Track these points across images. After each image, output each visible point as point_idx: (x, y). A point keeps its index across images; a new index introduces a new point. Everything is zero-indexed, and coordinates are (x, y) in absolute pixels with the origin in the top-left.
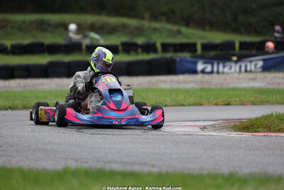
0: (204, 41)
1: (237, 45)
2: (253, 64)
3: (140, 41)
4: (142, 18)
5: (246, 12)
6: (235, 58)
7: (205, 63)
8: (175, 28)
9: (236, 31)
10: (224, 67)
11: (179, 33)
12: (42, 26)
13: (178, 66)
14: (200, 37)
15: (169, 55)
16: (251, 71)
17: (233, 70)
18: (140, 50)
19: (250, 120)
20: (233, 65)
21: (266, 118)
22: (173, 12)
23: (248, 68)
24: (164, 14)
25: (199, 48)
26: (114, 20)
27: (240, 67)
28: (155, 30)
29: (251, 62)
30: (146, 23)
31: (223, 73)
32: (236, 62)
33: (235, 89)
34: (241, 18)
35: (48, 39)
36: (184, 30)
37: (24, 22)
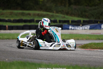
0: (72, 20)
1: (82, 21)
2: (87, 27)
3: (52, 19)
4: (53, 12)
5: (85, 11)
6: (81, 25)
7: (72, 26)
8: (63, 16)
9: (82, 17)
10: (78, 28)
11: (64, 17)
12: (23, 14)
13: (63, 27)
14: (70, 18)
15: (61, 24)
16: (86, 29)
17: (80, 29)
18: (52, 22)
19: (85, 44)
20: (80, 27)
21: (90, 44)
22: (63, 11)
23: (85, 28)
24: (60, 11)
25: (70, 22)
26: (45, 13)
27: (83, 28)
28: (57, 16)
29: (86, 26)
30: (54, 14)
31: (77, 30)
32: (81, 26)
33: (81, 35)
34: (84, 13)
35: (24, 18)
36: (66, 16)
37: (17, 13)
